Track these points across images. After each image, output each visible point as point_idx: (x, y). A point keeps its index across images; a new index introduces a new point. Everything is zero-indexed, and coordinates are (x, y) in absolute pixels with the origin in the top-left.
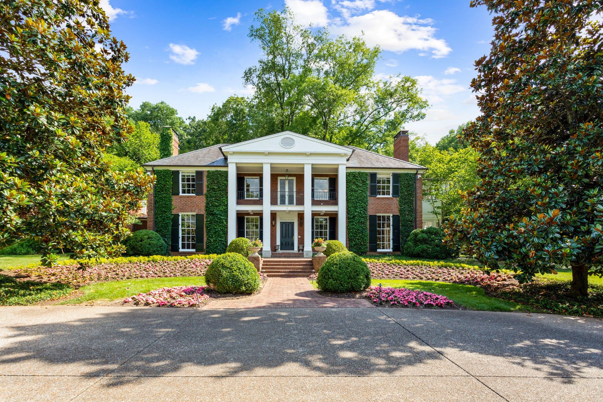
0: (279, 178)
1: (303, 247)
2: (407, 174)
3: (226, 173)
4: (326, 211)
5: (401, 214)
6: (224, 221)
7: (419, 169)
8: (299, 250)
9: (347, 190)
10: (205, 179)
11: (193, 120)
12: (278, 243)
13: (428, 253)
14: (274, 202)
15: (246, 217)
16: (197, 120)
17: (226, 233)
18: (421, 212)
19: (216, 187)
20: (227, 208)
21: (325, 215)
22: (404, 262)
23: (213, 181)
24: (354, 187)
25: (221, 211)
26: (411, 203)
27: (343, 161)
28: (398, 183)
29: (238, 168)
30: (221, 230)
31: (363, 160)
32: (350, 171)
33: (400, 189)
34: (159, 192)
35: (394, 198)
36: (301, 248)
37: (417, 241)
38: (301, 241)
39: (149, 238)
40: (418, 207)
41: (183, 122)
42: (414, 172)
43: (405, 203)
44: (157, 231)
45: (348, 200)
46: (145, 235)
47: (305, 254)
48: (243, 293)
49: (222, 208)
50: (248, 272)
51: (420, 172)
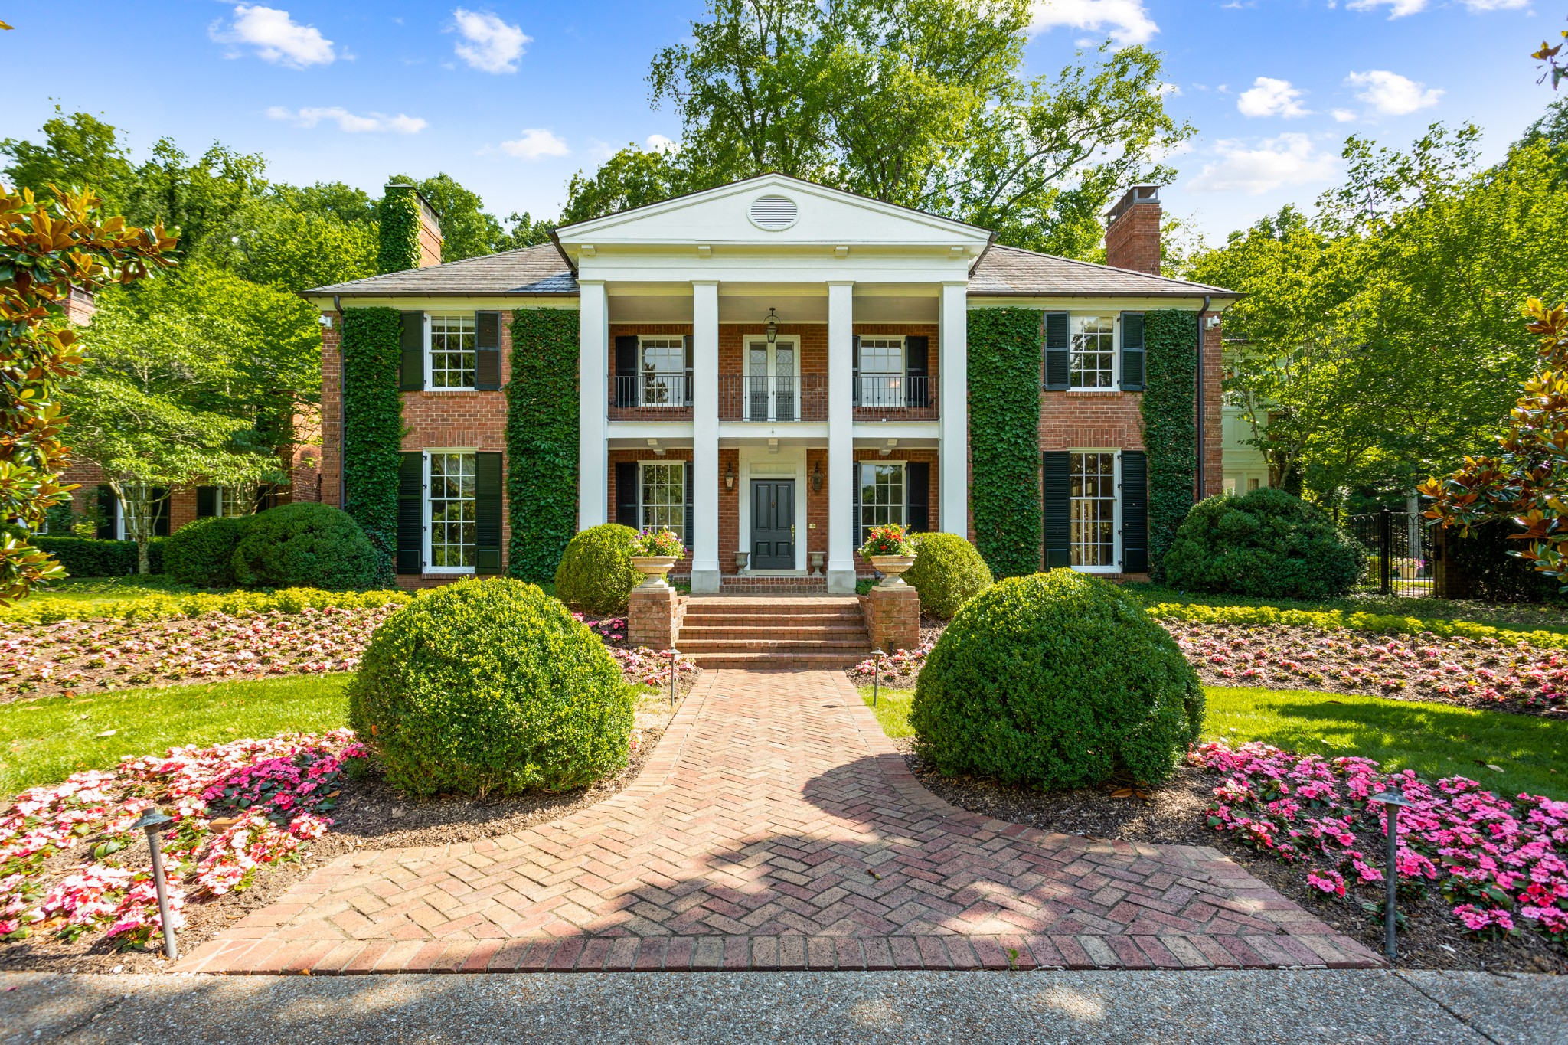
0: (748, 339)
1: (826, 559)
2: (1172, 315)
3: (574, 316)
4: (900, 441)
5: (1150, 448)
6: (566, 472)
7: (1212, 296)
8: (811, 569)
9: (969, 370)
10: (506, 338)
11: (525, 221)
12: (745, 545)
13: (1262, 581)
14: (729, 410)
15: (642, 463)
16: (533, 223)
17: (573, 515)
18: (1219, 442)
19: (540, 364)
20: (577, 433)
21: (895, 455)
22: (1205, 610)
23: (533, 345)
24: (995, 358)
25: (556, 440)
26: (1186, 410)
27: (958, 271)
28: (1138, 345)
29: (613, 305)
30: (557, 502)
31: (1017, 273)
32: (979, 304)
33: (1145, 363)
34: (357, 379)
35: (1128, 396)
36: (818, 561)
37: (1219, 537)
38: (819, 541)
39: (311, 529)
40: (1207, 425)
41: (496, 227)
42: (1196, 306)
43: (1167, 412)
44: (350, 510)
45: (975, 404)
46: (300, 519)
47: (831, 581)
48: (534, 797)
49: (556, 430)
50: (557, 682)
51: (1216, 306)
